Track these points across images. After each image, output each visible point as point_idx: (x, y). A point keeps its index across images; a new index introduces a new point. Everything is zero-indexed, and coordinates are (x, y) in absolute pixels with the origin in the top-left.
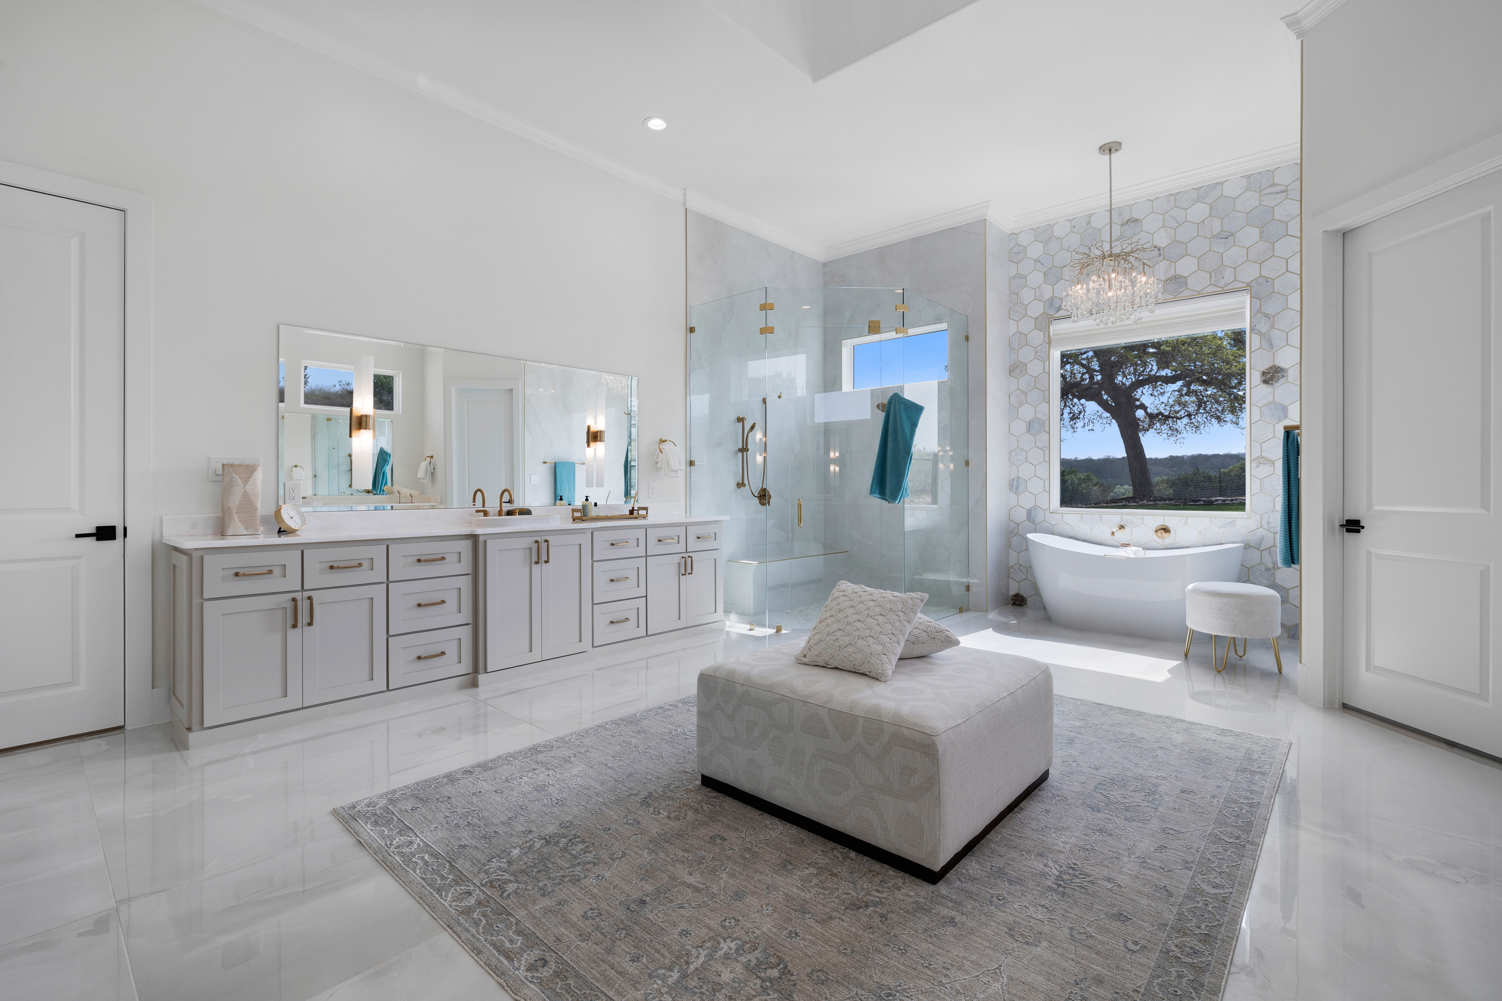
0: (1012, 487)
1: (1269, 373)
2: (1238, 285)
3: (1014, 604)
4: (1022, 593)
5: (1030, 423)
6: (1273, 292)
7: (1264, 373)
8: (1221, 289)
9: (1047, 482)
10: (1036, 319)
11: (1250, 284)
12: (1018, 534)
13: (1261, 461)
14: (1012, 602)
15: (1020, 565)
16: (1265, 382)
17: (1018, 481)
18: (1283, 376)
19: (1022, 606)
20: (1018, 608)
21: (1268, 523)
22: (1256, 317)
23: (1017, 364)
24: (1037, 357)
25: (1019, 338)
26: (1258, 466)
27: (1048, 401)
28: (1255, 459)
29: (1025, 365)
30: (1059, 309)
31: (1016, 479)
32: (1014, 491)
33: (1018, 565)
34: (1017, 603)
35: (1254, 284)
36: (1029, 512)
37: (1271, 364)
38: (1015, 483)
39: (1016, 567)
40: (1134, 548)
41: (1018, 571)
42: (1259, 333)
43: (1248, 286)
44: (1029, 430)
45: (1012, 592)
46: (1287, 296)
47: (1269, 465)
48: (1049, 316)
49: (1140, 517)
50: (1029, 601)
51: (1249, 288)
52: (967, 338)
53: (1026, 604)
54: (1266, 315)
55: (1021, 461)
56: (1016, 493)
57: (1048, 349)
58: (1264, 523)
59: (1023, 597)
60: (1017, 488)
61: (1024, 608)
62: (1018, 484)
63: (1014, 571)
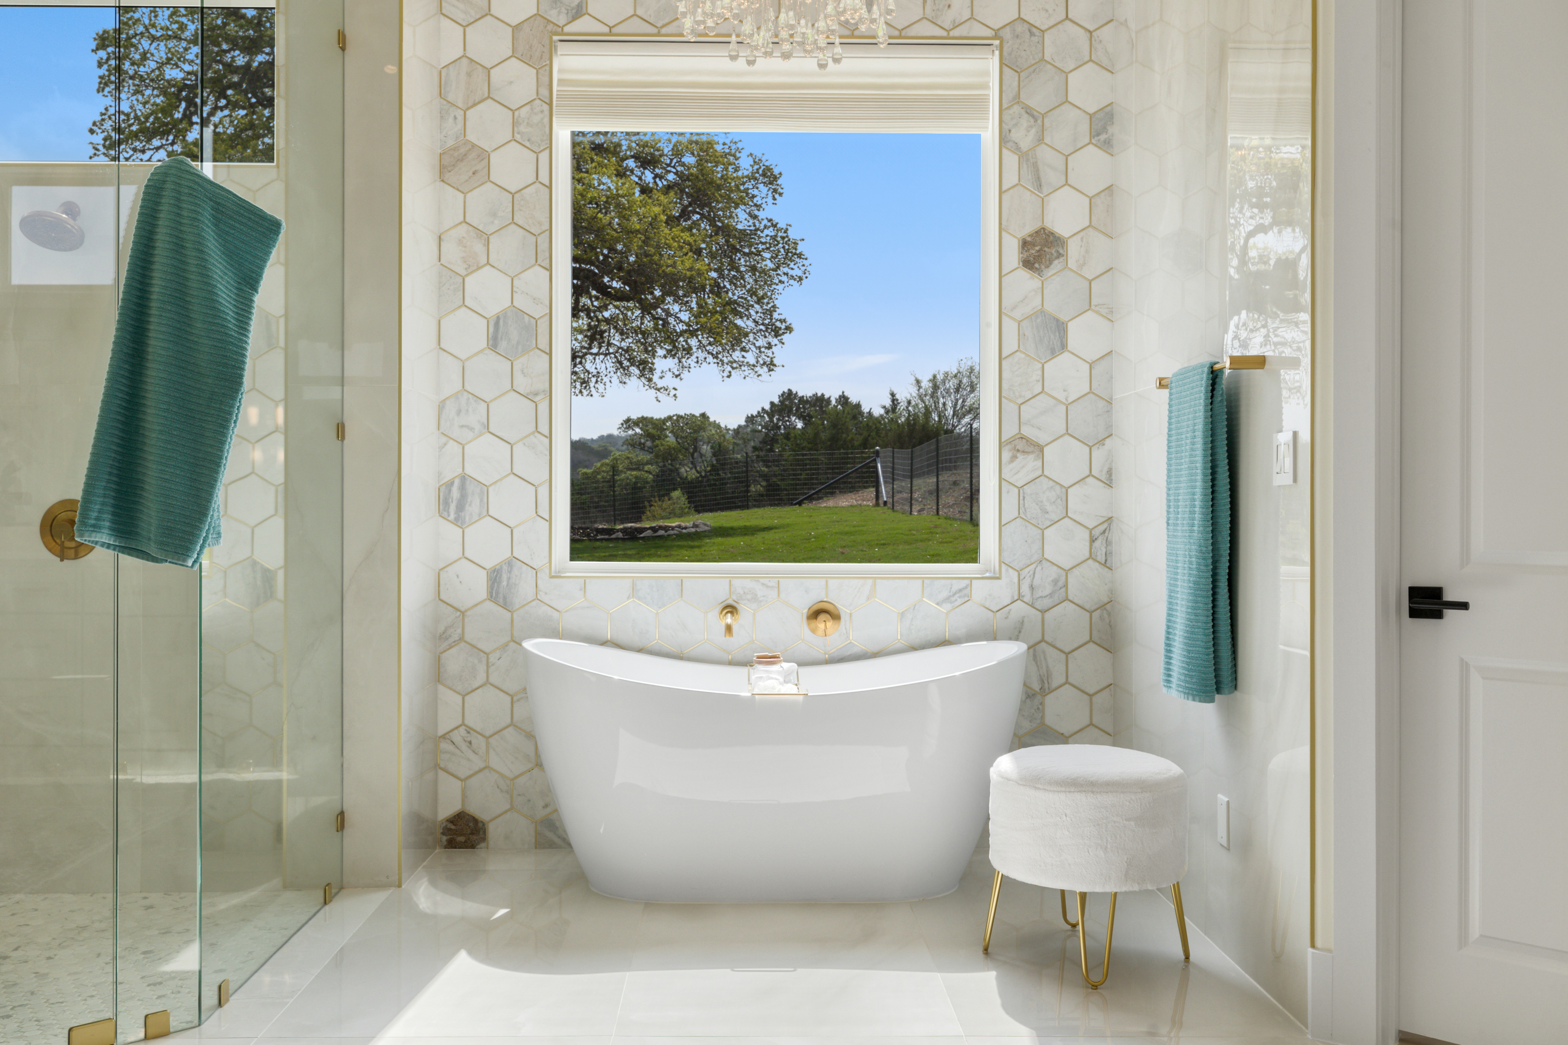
0: (447, 503)
1: (1034, 245)
2: (978, 30)
3: (452, 844)
4: (474, 809)
5: (497, 324)
6: (1043, 59)
7: (1025, 244)
8: (944, 34)
9: (543, 492)
10: (516, 29)
11: (1001, 33)
12: (462, 639)
13: (1021, 445)
14: (445, 838)
15: (469, 730)
16: (1028, 264)
17: (463, 488)
18: (1059, 255)
19: (473, 847)
20: (461, 857)
21: (1032, 588)
22: (1011, 111)
23: (463, 150)
24: (518, 137)
25: (469, 75)
26: (1014, 458)
27: (546, 264)
28: (1009, 442)
29: (484, 156)
30: (578, 12)
31: (457, 482)
32: (452, 517)
33: (462, 729)
34: (461, 839)
35: (1007, 34)
36: (494, 577)
37: (1037, 226)
38: (455, 493)
39: (457, 737)
40: (786, 665)
41: (464, 746)
42: (1017, 149)
43: (996, 37)
44: (494, 343)
45: (447, 809)
46: (1067, 74)
47: (1031, 457)
48: (550, 27)
49: (773, 583)
50: (494, 831)
51: (997, 42)
52: (342, 41)
53: (484, 839)
54: (1029, 111)
55: (472, 429)
56: (459, 521)
57: (546, 120)
58: (1025, 589)
59: (475, 820)
60: (460, 507)
61: (480, 852)
62: (463, 496)
63: (451, 748)
